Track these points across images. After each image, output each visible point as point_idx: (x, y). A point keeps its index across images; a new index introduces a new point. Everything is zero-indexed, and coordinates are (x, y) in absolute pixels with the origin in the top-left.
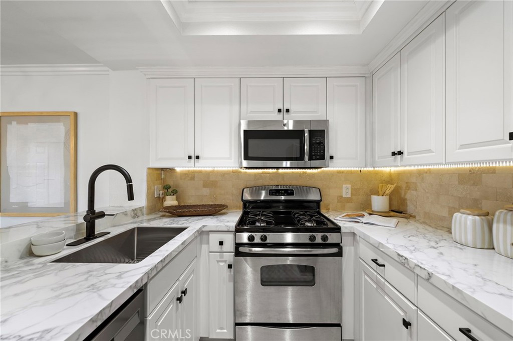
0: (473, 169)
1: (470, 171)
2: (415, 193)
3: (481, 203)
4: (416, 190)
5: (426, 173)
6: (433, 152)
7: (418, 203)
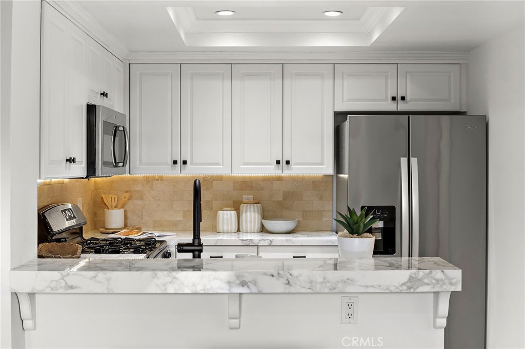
0: (206, 177)
1: (204, 179)
2: (140, 202)
3: (212, 204)
4: (142, 199)
5: (157, 180)
6: (221, 165)
7: (144, 213)
